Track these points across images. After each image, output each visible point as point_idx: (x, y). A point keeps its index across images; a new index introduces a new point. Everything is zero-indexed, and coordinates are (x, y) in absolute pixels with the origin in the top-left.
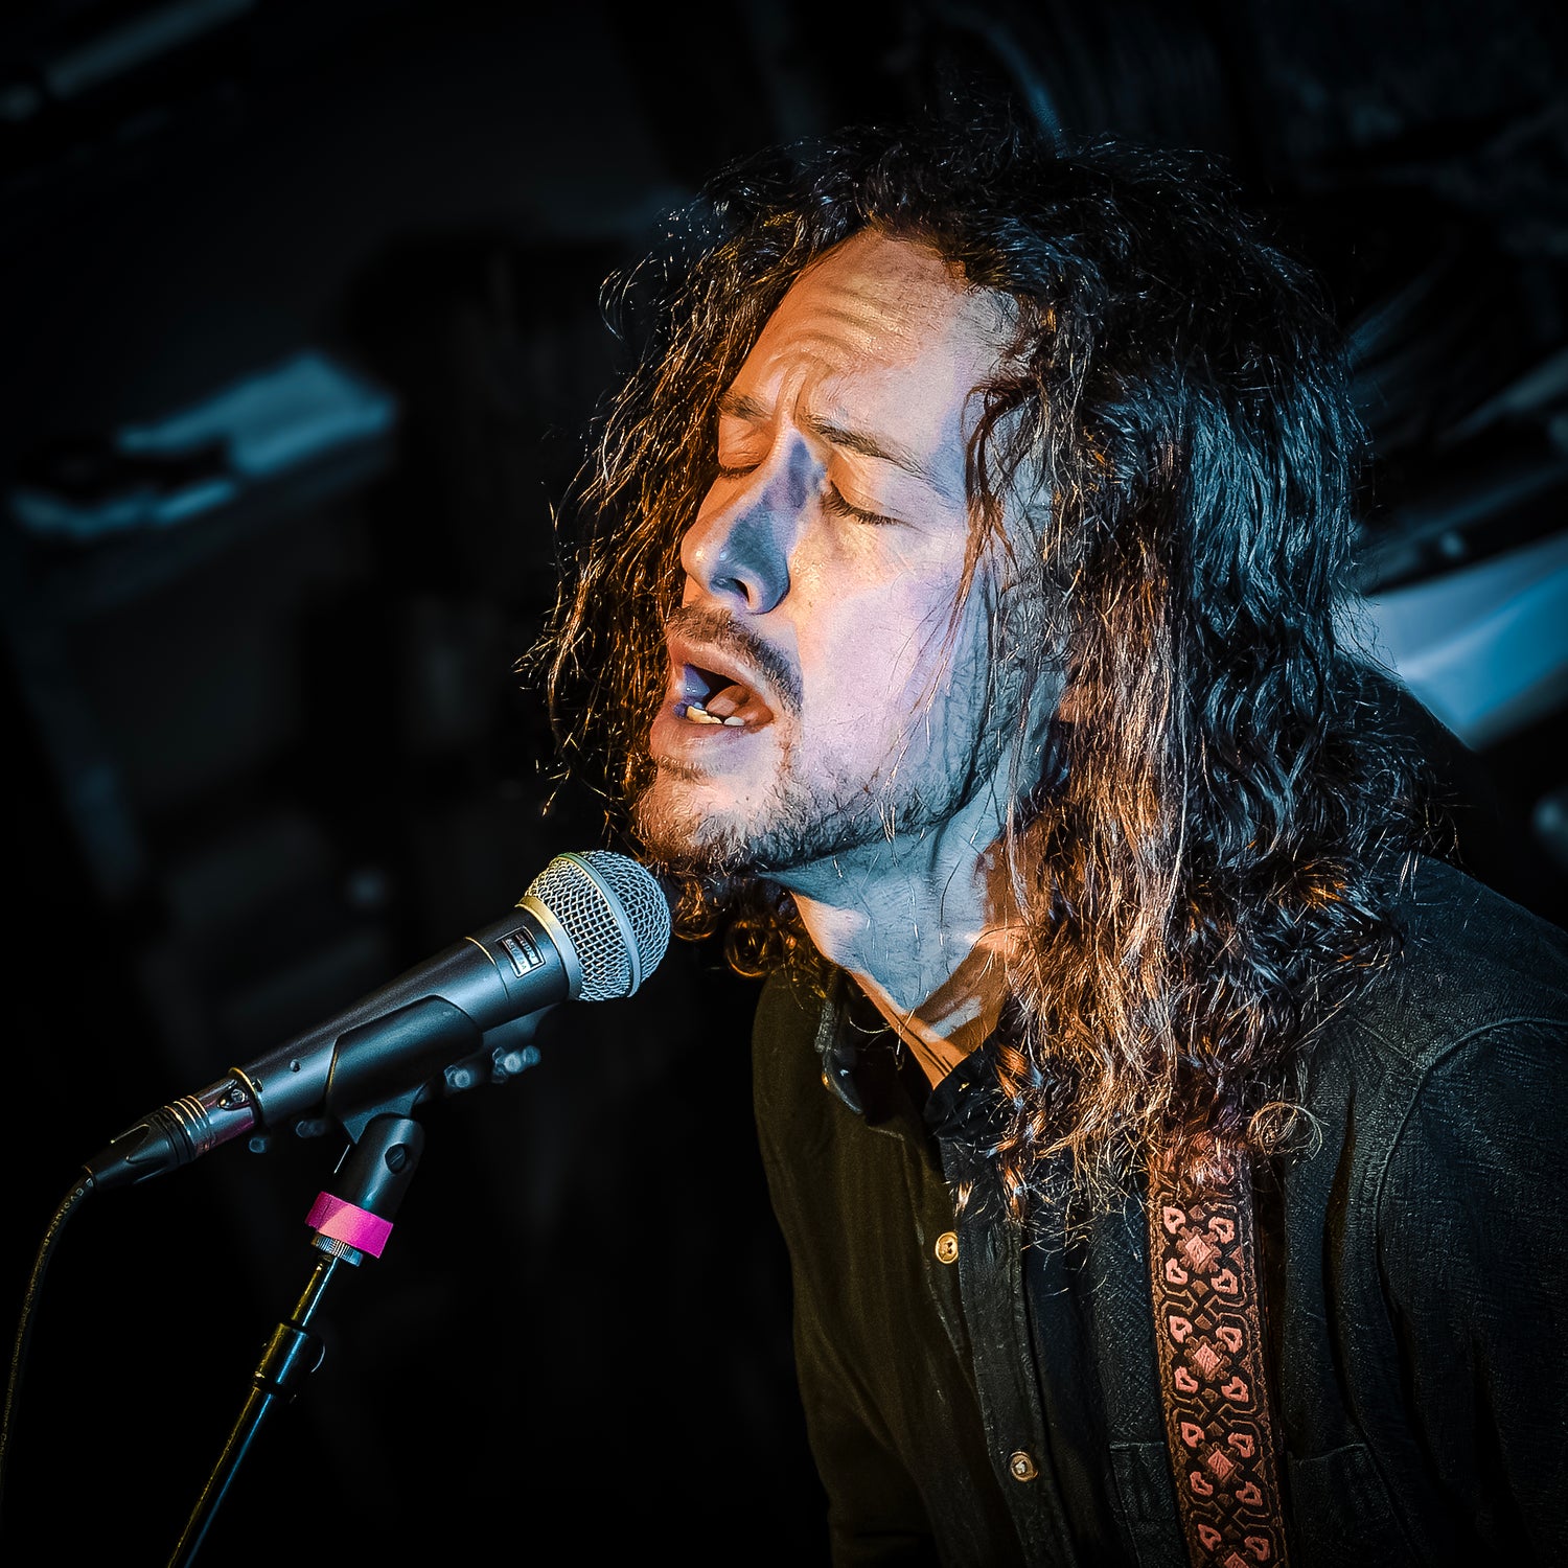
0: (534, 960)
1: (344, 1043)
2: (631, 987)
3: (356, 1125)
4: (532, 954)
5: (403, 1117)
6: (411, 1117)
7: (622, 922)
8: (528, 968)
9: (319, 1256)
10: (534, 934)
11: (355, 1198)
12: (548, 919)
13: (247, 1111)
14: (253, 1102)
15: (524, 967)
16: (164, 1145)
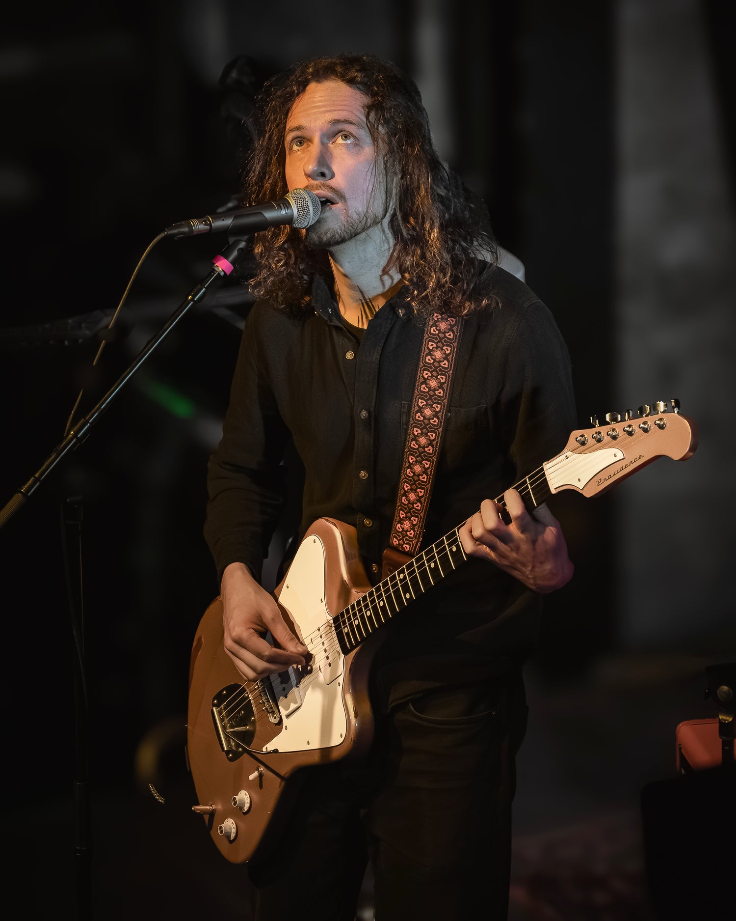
0: (287, 211)
1: (236, 217)
2: (307, 226)
3: (231, 240)
4: (286, 210)
5: (243, 241)
6: (245, 241)
7: (311, 208)
8: (285, 213)
9: (213, 271)
10: (287, 205)
11: (227, 258)
12: (292, 202)
13: (208, 227)
14: (210, 225)
15: (284, 212)
16: (186, 229)
